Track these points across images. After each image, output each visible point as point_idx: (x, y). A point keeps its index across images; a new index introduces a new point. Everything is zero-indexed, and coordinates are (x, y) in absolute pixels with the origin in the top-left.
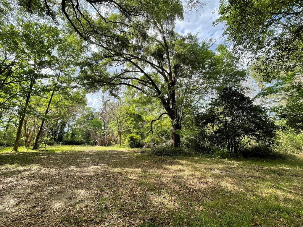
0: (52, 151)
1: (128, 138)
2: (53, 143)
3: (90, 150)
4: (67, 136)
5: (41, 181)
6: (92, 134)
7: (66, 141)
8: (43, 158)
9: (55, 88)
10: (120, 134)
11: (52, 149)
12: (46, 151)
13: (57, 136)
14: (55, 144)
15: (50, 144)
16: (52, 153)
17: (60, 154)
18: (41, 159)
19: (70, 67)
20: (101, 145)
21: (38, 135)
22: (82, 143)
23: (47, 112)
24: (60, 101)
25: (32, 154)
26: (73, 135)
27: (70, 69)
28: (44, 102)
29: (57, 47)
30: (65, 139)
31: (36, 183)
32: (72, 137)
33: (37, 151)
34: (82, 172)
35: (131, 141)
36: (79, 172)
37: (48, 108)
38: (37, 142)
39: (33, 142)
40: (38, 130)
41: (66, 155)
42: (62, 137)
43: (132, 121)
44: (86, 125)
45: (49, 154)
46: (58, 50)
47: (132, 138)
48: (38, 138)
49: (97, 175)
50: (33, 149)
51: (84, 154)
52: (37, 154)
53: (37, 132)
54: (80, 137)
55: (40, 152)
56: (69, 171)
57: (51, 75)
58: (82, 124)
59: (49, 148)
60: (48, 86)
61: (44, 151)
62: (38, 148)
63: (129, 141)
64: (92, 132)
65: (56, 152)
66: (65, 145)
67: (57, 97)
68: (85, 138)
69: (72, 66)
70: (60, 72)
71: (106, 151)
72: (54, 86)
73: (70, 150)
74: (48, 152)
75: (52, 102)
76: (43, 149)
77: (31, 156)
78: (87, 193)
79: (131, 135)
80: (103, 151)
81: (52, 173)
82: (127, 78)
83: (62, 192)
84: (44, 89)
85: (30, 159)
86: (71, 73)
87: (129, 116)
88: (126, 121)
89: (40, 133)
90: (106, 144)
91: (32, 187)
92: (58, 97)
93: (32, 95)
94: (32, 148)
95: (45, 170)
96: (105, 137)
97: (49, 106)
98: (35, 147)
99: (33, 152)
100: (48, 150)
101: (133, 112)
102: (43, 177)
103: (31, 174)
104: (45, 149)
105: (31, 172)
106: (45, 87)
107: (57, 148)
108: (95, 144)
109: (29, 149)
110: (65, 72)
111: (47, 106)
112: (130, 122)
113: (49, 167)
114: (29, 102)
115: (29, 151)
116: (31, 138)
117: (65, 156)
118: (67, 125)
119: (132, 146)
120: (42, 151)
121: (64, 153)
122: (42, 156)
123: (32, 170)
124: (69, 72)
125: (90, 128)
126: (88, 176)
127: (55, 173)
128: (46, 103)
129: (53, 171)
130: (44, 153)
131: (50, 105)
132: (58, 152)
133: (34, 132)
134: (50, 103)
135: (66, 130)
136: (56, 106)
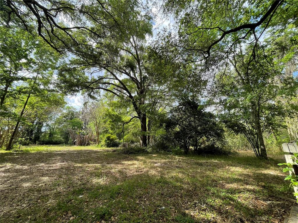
0: (27, 151)
1: (105, 138)
2: (29, 143)
3: (66, 150)
4: (45, 136)
5: (15, 174)
6: (71, 134)
7: (43, 141)
8: (17, 158)
9: (31, 90)
10: (98, 134)
11: (27, 149)
12: (21, 151)
13: (33, 136)
14: (31, 143)
15: (25, 144)
16: (27, 153)
17: (34, 154)
18: (16, 159)
19: (48, 70)
20: (80, 145)
21: (13, 136)
22: (60, 143)
23: (22, 113)
24: (37, 103)
25: (6, 154)
26: (51, 135)
27: (48, 72)
28: (19, 103)
29: (35, 51)
30: (42, 139)
31: (11, 175)
32: (50, 136)
33: (11, 152)
34: (50, 167)
35: (108, 141)
36: (48, 167)
37: (23, 110)
38: (11, 143)
39: (7, 142)
40: (12, 130)
41: (40, 154)
42: (39, 136)
43: (110, 122)
44: (66, 124)
45: (23, 154)
46: (36, 53)
47: (108, 138)
48: (12, 139)
49: (62, 169)
50: (6, 150)
51: (58, 154)
52: (11, 154)
53: (11, 133)
54: (58, 137)
55: (14, 152)
56: (40, 166)
57: (28, 77)
58: (61, 124)
59: (24, 148)
60: (25, 88)
61: (18, 151)
62: (12, 149)
63: (106, 141)
64: (71, 132)
65: (31, 152)
66: (42, 145)
67: (33, 99)
68: (64, 138)
69: (50, 69)
70: (37, 74)
71: (81, 151)
72: (31, 88)
73: (46, 150)
74: (23, 152)
75: (28, 103)
76: (17, 149)
77: (5, 156)
78: (49, 179)
79: (108, 135)
80: (78, 151)
81: (24, 168)
82: (105, 83)
83: (31, 179)
84: (20, 91)
85: (4, 159)
86: (49, 76)
87: (108, 117)
88: (105, 122)
89: (15, 134)
90: (85, 144)
91: (8, 177)
92: (35, 99)
93: (7, 97)
94: (5, 148)
95: (18, 167)
96: (85, 136)
97: (24, 108)
98: (9, 147)
99: (6, 153)
100: (22, 151)
101: (113, 113)
102: (17, 171)
103: (6, 170)
104: (19, 149)
105: (6, 168)
106: (21, 89)
107: (32, 149)
108: (74, 144)
109: (2, 149)
110: (43, 74)
111: (23, 107)
112: (109, 122)
113: (22, 165)
114: (4, 103)
115: (3, 151)
116: (4, 138)
117: (38, 156)
118: (45, 124)
119: (108, 145)
120: (16, 151)
121: (39, 153)
122: (16, 156)
123: (7, 167)
124: (47, 74)
125: (70, 128)
126: (54, 169)
127: (27, 168)
128: (21, 104)
129: (25, 167)
130: (19, 153)
131: (26, 106)
132: (33, 152)
133: (8, 132)
134: (26, 104)
135: (43, 129)
136: (33, 107)
